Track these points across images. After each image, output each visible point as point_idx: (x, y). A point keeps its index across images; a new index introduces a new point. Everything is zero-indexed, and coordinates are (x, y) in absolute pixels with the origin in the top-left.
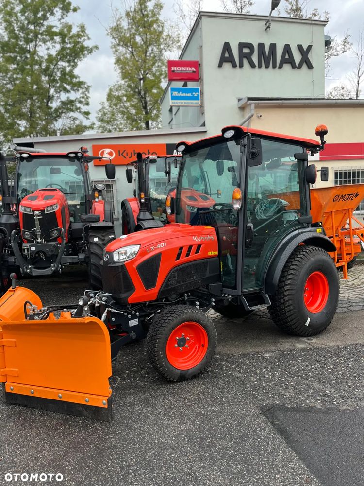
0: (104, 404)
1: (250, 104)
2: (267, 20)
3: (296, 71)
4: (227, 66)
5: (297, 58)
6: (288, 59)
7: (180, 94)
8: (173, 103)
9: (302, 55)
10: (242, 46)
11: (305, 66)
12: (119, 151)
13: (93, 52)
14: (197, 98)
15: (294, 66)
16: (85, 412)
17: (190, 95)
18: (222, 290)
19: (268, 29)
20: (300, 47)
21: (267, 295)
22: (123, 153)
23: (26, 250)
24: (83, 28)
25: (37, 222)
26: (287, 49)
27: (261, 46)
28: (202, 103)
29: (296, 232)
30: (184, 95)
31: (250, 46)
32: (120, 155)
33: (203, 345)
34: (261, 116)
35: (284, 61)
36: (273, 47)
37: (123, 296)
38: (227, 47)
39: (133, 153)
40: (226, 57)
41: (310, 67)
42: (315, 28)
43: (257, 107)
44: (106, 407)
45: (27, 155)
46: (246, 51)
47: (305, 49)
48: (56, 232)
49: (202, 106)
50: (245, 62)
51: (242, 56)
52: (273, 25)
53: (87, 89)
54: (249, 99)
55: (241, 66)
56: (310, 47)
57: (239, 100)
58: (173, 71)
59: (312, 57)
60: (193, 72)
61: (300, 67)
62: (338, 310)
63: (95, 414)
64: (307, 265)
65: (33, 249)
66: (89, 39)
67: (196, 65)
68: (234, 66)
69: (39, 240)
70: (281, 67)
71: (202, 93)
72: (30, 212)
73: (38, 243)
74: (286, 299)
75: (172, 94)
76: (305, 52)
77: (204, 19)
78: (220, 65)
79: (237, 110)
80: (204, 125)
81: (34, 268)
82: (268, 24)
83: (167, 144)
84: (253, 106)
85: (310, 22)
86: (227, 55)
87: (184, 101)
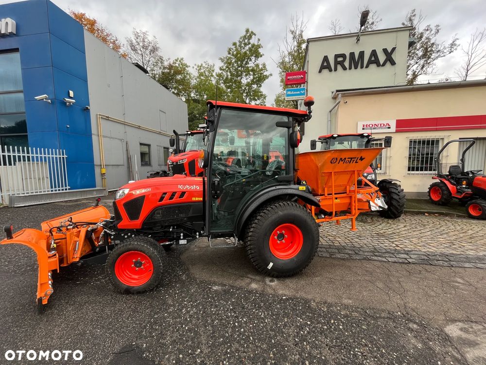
1: (338, 95)
2: (357, 35)
3: (381, 68)
4: (325, 71)
5: (382, 58)
6: (374, 59)
7: (292, 93)
8: (287, 98)
9: (386, 55)
10: (337, 56)
11: (388, 64)
14: (303, 94)
15: (378, 65)
17: (299, 92)
19: (359, 42)
20: (385, 51)
26: (374, 53)
27: (352, 55)
29: (273, 188)
30: (295, 93)
31: (343, 56)
34: (347, 102)
35: (370, 62)
36: (362, 54)
38: (326, 59)
40: (325, 65)
41: (393, 63)
43: (343, 96)
46: (340, 59)
47: (389, 51)
50: (339, 67)
51: (337, 63)
52: (362, 38)
54: (337, 91)
55: (336, 70)
56: (394, 49)
58: (289, 79)
59: (396, 56)
60: (302, 78)
61: (384, 65)
67: (304, 73)
68: (330, 71)
70: (367, 67)
71: (307, 91)
75: (287, 93)
76: (389, 53)
77: (310, 43)
78: (320, 72)
79: (332, 100)
82: (358, 38)
84: (340, 96)
85: (396, 30)
86: (325, 64)
87: (294, 97)
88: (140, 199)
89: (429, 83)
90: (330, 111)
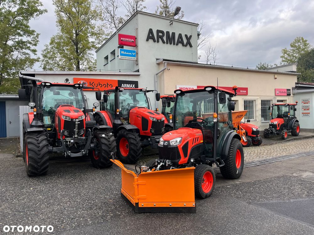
0: (194, 205)
1: (165, 63)
2: (171, 20)
3: (184, 48)
4: (151, 41)
5: (185, 41)
6: (180, 41)
7: (125, 53)
8: (121, 57)
9: (187, 40)
10: (158, 31)
11: (188, 46)
12: (90, 82)
13: (43, 13)
14: (134, 56)
15: (183, 45)
16: (183, 210)
17: (130, 54)
18: (205, 158)
19: (172, 25)
20: (186, 36)
21: (222, 160)
22: (93, 83)
23: (68, 142)
25: (77, 125)
26: (180, 36)
27: (168, 33)
28: (137, 59)
29: (229, 132)
30: (127, 53)
31: (162, 32)
32: (90, 85)
33: (211, 182)
34: (169, 69)
36: (174, 34)
37: (177, 161)
38: (151, 31)
39: (98, 85)
40: (150, 36)
41: (191, 46)
42: (193, 27)
43: (168, 64)
44: (195, 206)
45: (49, 84)
46: (160, 34)
48: (82, 131)
49: (137, 61)
50: (160, 40)
51: (159, 37)
52: (174, 23)
53: (37, 36)
54: (164, 60)
55: (158, 42)
56: (191, 36)
57: (157, 59)
58: (122, 40)
59: (192, 41)
60: (133, 42)
61: (186, 46)
62: (244, 167)
63: (189, 211)
64: (236, 147)
65: (72, 141)
66: (42, 5)
67: (135, 38)
68: (154, 41)
69: (76, 136)
71: (137, 54)
72: (69, 119)
73: (75, 137)
74: (230, 162)
75: (121, 52)
76: (189, 38)
77: (139, 15)
78: (147, 40)
79: (156, 65)
80: (138, 71)
81: (71, 152)
82: (171, 22)
83: (118, 80)
84: (166, 63)
85: (191, 24)
86: (151, 35)
87: (127, 57)
88: (187, 143)
89: (210, 64)
90: (157, 74)
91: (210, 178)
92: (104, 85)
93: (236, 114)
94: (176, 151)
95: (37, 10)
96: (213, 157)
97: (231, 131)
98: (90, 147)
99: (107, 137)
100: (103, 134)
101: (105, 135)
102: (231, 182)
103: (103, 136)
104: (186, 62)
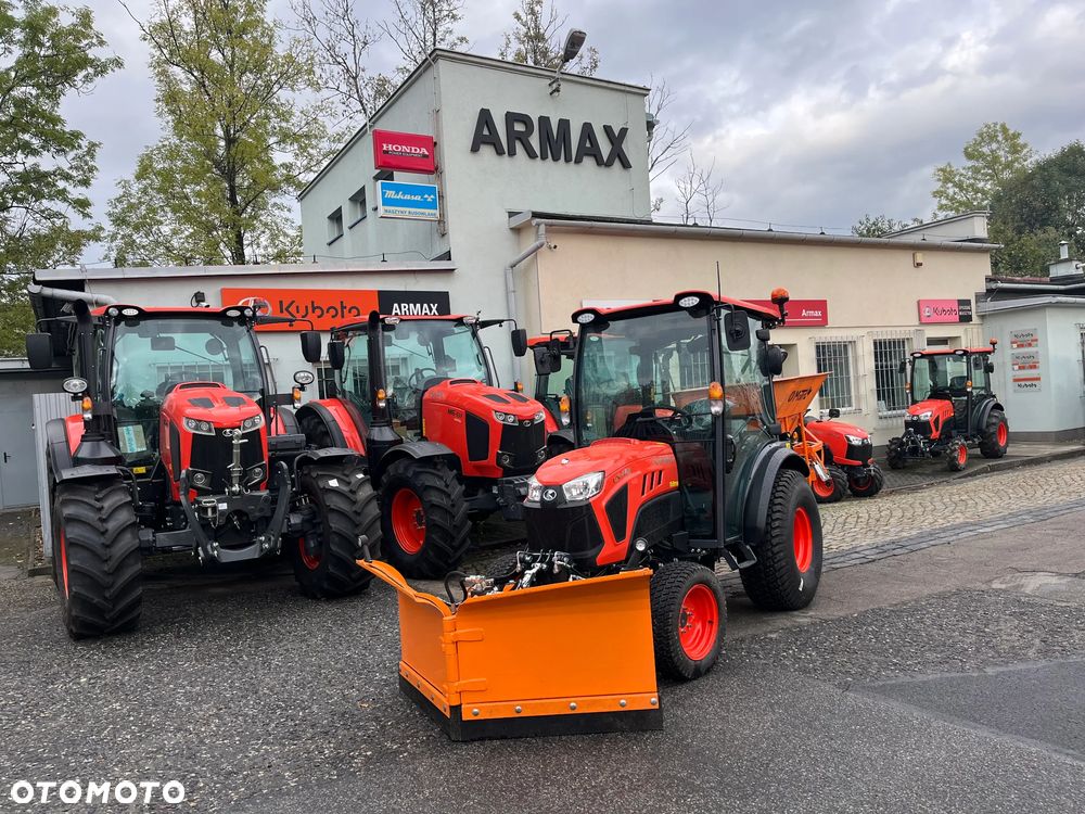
0: (654, 704)
1: (538, 225)
2: (553, 77)
3: (603, 171)
4: (487, 151)
5: (605, 148)
6: (589, 148)
7: (400, 196)
8: (386, 211)
9: (612, 143)
11: (617, 164)
12: (281, 302)
13: (110, 71)
14: (432, 206)
15: (599, 162)
16: (619, 724)
17: (418, 198)
18: (688, 543)
19: (556, 94)
20: (608, 130)
21: (748, 547)
22: (289, 307)
23: (210, 510)
24: (85, 18)
25: (236, 451)
26: (587, 130)
27: (544, 121)
28: (442, 215)
29: (768, 449)
30: (408, 197)
31: (525, 119)
32: (282, 312)
33: (711, 622)
34: (555, 247)
36: (564, 125)
37: (590, 553)
38: (485, 118)
39: (310, 310)
40: (485, 135)
41: (626, 165)
42: (630, 98)
43: (550, 230)
44: (657, 707)
45: (135, 312)
46: (519, 127)
47: (617, 135)
48: (257, 470)
49: (441, 221)
50: (519, 147)
51: (513, 136)
52: (564, 87)
53: (91, 151)
54: (536, 215)
55: (512, 153)
56: (624, 131)
57: (511, 214)
58: (387, 152)
59: (628, 147)
60: (424, 156)
61: (609, 164)
62: (824, 569)
63: (639, 723)
64: (793, 498)
65: (223, 506)
66: (101, 43)
67: (431, 144)
68: (500, 152)
69: (236, 488)
70: (578, 161)
71: (441, 197)
72: (210, 430)
73: (234, 493)
74: (776, 549)
75: (383, 194)
78: (475, 149)
80: (447, 256)
81: (222, 547)
82: (555, 86)
83: (379, 292)
84: (542, 227)
85: (623, 88)
86: (486, 132)
87: (408, 209)
88: (623, 492)
89: (695, 225)
90: (513, 266)
91: (707, 606)
92: (330, 308)
93: (786, 385)
94: (586, 519)
95: (85, 62)
96: (714, 536)
97: (774, 445)
98: (290, 526)
99: (345, 489)
100: (333, 477)
101: (339, 480)
102: (783, 622)
103: (334, 483)
104: (611, 220)
